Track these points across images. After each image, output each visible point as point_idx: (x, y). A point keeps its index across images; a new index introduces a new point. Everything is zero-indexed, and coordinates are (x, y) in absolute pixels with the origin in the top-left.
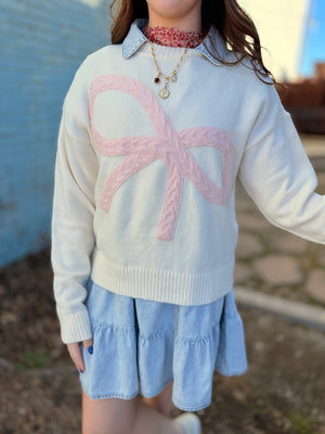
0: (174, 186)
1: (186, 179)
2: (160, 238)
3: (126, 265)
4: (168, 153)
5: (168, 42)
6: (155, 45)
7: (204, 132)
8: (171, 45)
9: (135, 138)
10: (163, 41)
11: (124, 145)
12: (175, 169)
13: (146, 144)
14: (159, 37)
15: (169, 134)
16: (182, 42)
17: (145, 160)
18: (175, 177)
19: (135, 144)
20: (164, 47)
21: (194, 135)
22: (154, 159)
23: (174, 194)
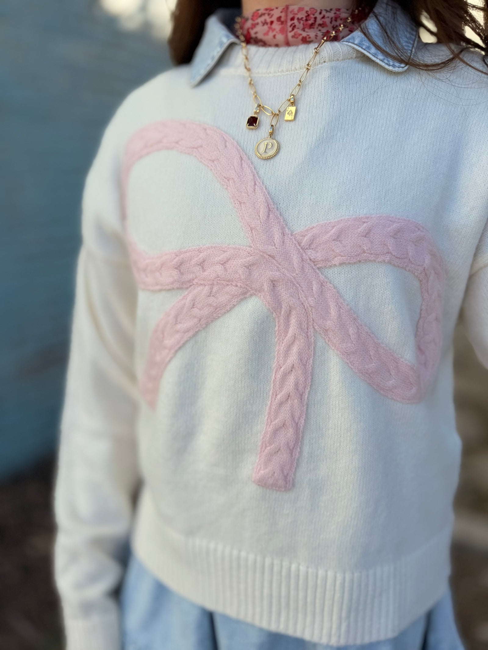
0: (293, 358)
1: (320, 343)
2: (262, 483)
3: (190, 532)
4: (274, 283)
5: (280, 38)
6: (253, 49)
7: (363, 228)
8: (288, 44)
9: (200, 251)
10: (268, 38)
11: (179, 267)
12: (293, 320)
13: (224, 263)
14: (260, 31)
15: (277, 237)
16: (312, 33)
17: (222, 298)
18: (295, 338)
19: (202, 264)
20: (271, 50)
21: (338, 238)
22: (244, 296)
23: (291, 379)
